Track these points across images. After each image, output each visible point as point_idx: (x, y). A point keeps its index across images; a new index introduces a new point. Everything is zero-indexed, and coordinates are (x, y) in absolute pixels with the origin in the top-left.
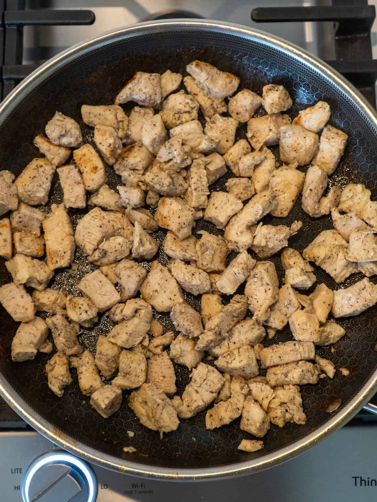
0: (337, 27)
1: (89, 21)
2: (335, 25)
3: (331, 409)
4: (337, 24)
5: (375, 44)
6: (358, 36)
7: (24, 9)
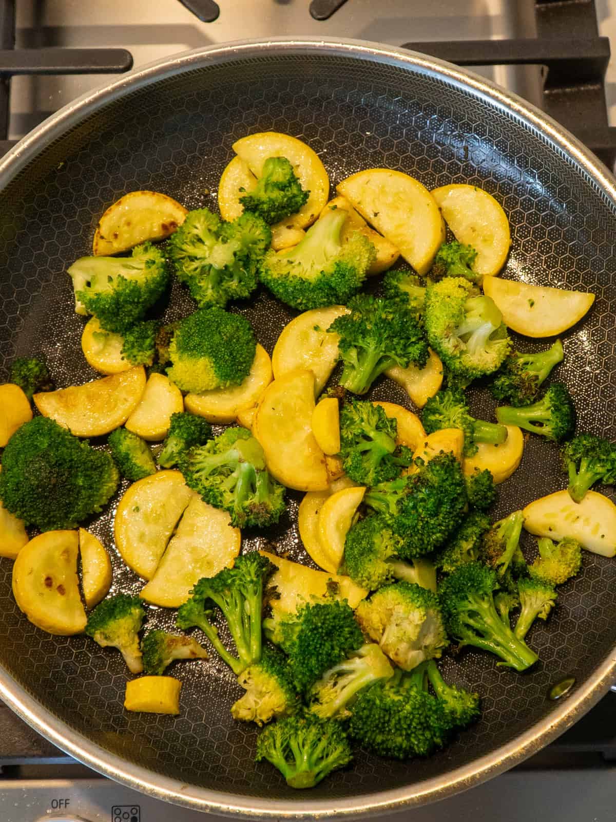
0: (545, 74)
1: (121, 67)
2: (542, 71)
3: (558, 692)
4: (546, 69)
5: (612, 104)
6: (582, 88)
7: (12, 48)
